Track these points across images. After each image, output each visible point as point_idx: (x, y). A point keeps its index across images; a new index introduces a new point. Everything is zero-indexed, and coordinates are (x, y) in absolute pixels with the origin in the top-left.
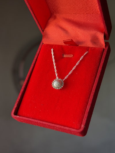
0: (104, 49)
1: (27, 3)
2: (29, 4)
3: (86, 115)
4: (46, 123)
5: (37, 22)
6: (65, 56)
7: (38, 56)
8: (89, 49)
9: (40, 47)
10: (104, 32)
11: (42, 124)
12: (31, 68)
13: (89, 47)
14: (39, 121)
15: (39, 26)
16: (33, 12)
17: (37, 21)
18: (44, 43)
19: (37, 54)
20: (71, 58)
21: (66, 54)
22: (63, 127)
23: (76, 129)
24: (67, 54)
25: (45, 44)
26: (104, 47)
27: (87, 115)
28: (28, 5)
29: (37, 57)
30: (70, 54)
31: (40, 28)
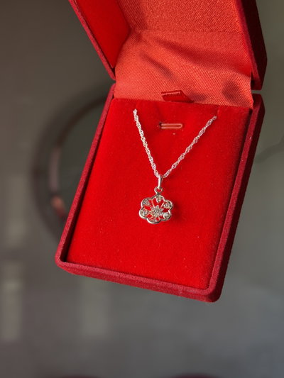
0: (251, 111)
1: (80, 14)
2: (82, 15)
3: (219, 258)
4: (134, 278)
5: (99, 52)
6: (165, 126)
7: (104, 126)
8: (218, 111)
9: (107, 106)
10: (252, 73)
11: (126, 279)
12: (91, 155)
13: (217, 106)
14: (117, 274)
15: (104, 59)
16: (92, 32)
17: (100, 48)
18: (116, 96)
19: (103, 123)
20: (179, 130)
21: (166, 123)
22: (170, 285)
23: (200, 288)
24: (170, 123)
25: (117, 99)
26: (251, 105)
27: (221, 258)
28: (81, 17)
29: (103, 129)
30: (176, 122)
31: (105, 63)
